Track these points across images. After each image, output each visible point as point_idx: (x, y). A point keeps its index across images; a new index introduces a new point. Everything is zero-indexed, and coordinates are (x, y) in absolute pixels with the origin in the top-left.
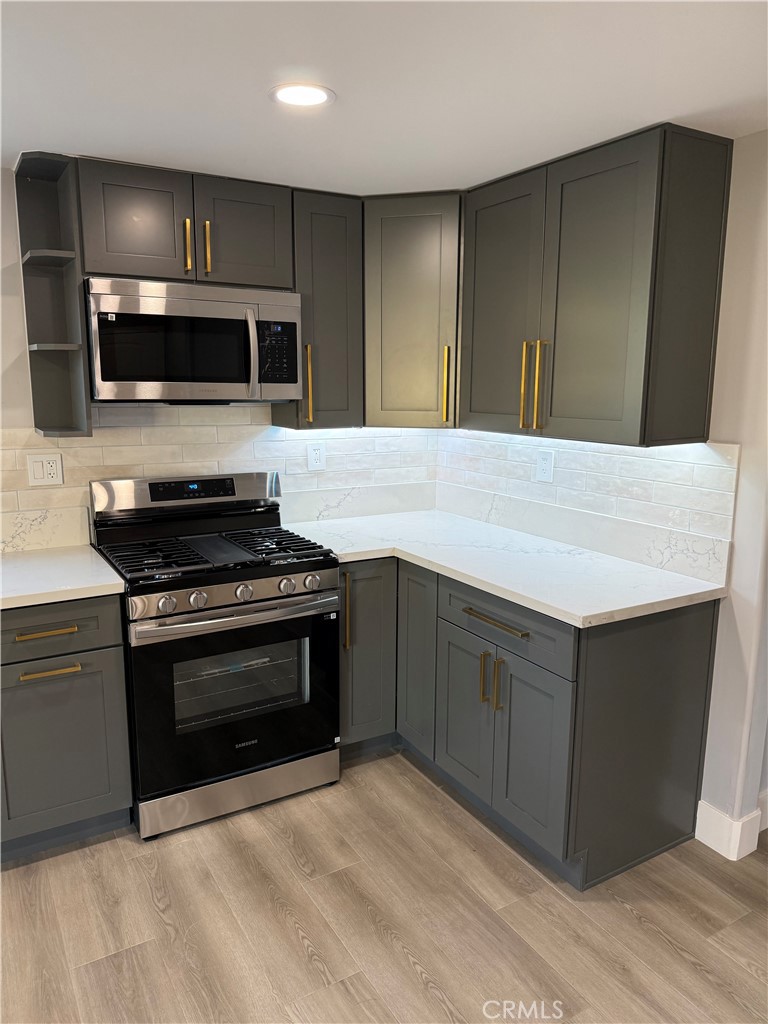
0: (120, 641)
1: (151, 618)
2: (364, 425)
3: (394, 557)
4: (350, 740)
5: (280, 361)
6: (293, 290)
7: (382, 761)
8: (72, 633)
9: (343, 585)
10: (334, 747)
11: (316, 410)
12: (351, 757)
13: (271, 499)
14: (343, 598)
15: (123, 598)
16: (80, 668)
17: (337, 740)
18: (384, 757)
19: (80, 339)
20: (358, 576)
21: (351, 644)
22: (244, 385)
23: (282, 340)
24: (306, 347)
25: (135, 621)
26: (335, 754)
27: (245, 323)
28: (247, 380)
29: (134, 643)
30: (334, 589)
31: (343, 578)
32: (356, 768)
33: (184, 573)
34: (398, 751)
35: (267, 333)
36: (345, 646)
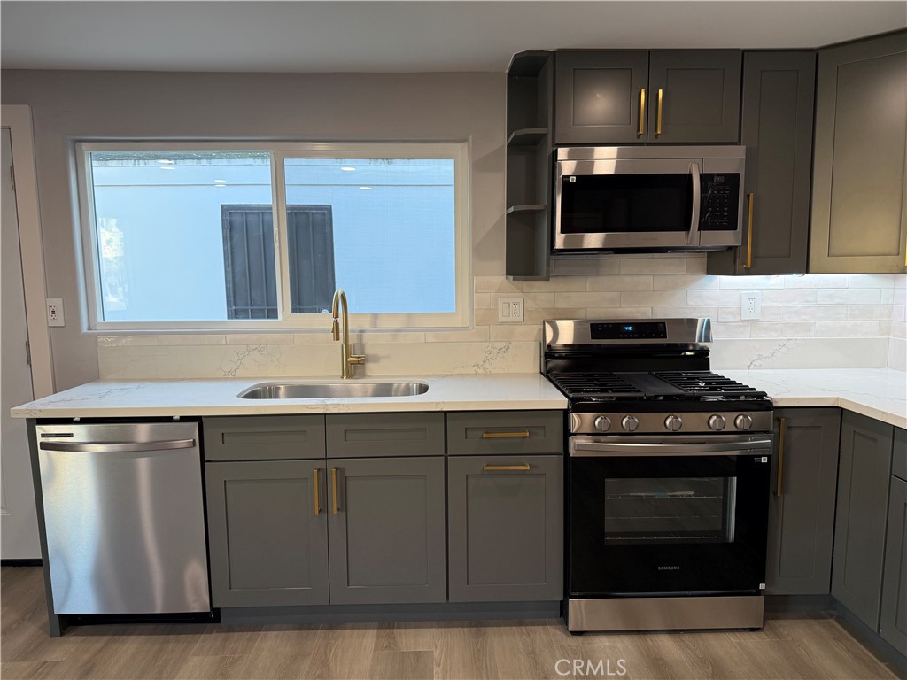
0: (561, 451)
1: (588, 434)
2: (807, 272)
3: (837, 407)
4: (778, 590)
5: (722, 209)
6: (738, 143)
7: (812, 622)
8: (524, 437)
9: (776, 430)
10: (759, 593)
11: (754, 256)
12: (777, 608)
13: (701, 344)
14: (776, 442)
15: (566, 413)
16: (528, 468)
17: (762, 586)
18: (815, 618)
19: (546, 200)
20: (794, 423)
21: (783, 492)
22: (684, 233)
23: (724, 190)
24: (748, 196)
25: (574, 434)
26: (758, 601)
27: (689, 177)
28: (687, 228)
29: (573, 453)
30: (765, 432)
31: (776, 424)
32: (782, 622)
33: (617, 398)
34: (832, 617)
35: (710, 184)
36: (775, 493)
